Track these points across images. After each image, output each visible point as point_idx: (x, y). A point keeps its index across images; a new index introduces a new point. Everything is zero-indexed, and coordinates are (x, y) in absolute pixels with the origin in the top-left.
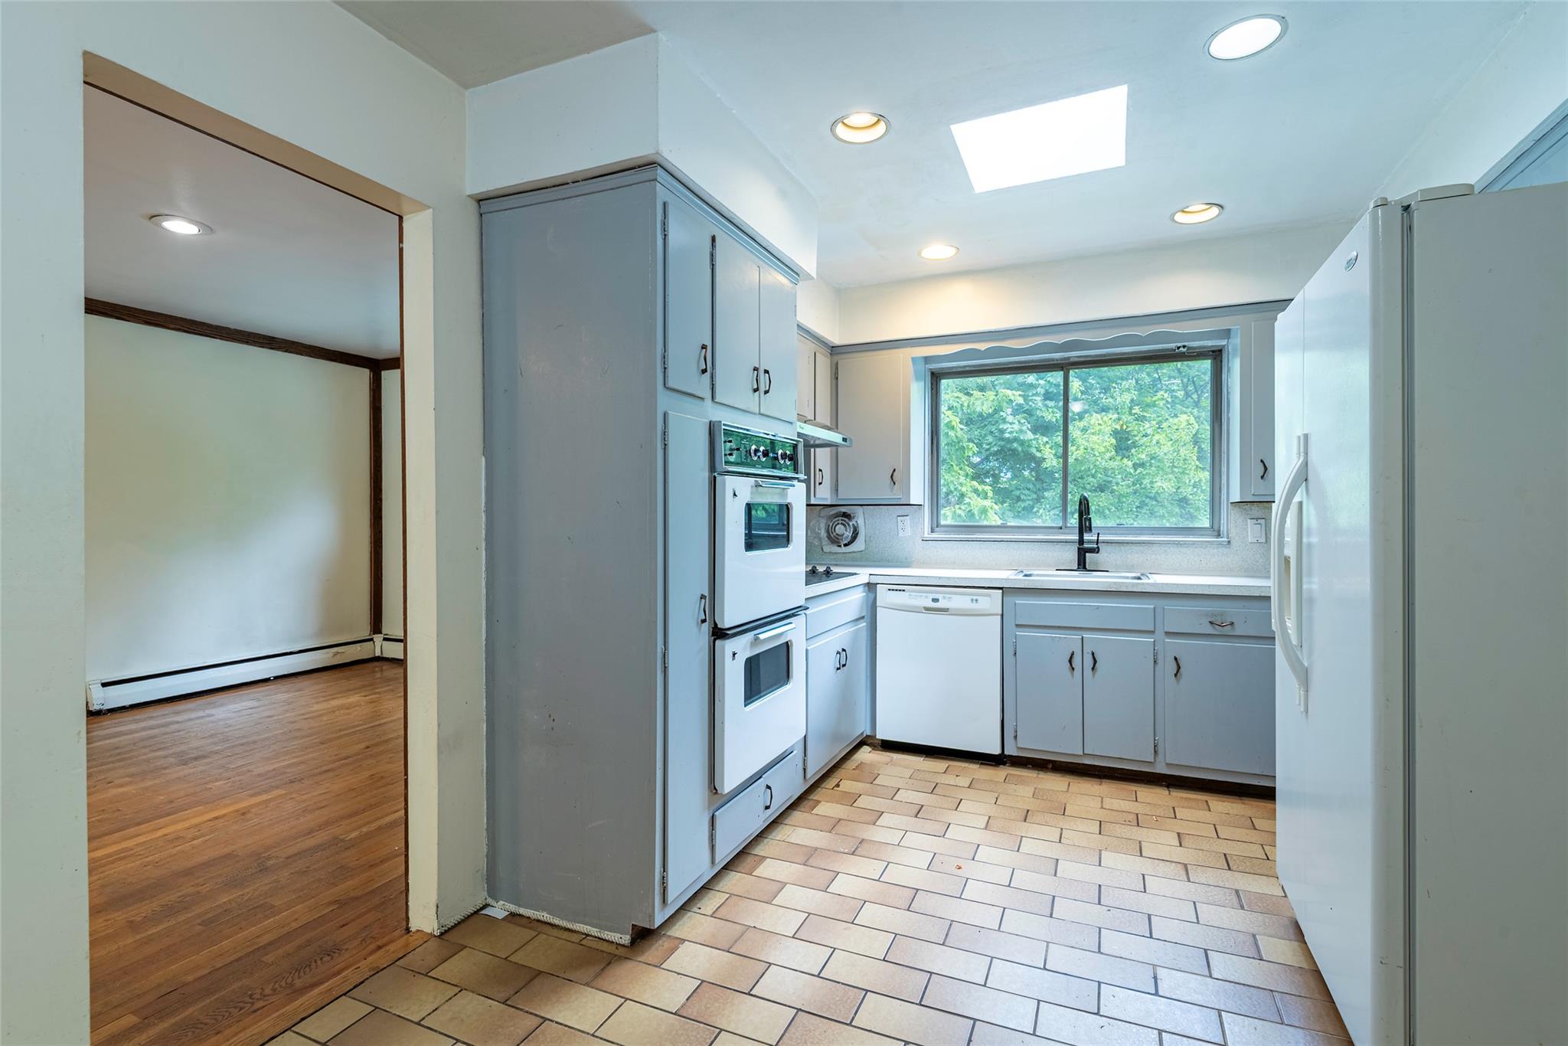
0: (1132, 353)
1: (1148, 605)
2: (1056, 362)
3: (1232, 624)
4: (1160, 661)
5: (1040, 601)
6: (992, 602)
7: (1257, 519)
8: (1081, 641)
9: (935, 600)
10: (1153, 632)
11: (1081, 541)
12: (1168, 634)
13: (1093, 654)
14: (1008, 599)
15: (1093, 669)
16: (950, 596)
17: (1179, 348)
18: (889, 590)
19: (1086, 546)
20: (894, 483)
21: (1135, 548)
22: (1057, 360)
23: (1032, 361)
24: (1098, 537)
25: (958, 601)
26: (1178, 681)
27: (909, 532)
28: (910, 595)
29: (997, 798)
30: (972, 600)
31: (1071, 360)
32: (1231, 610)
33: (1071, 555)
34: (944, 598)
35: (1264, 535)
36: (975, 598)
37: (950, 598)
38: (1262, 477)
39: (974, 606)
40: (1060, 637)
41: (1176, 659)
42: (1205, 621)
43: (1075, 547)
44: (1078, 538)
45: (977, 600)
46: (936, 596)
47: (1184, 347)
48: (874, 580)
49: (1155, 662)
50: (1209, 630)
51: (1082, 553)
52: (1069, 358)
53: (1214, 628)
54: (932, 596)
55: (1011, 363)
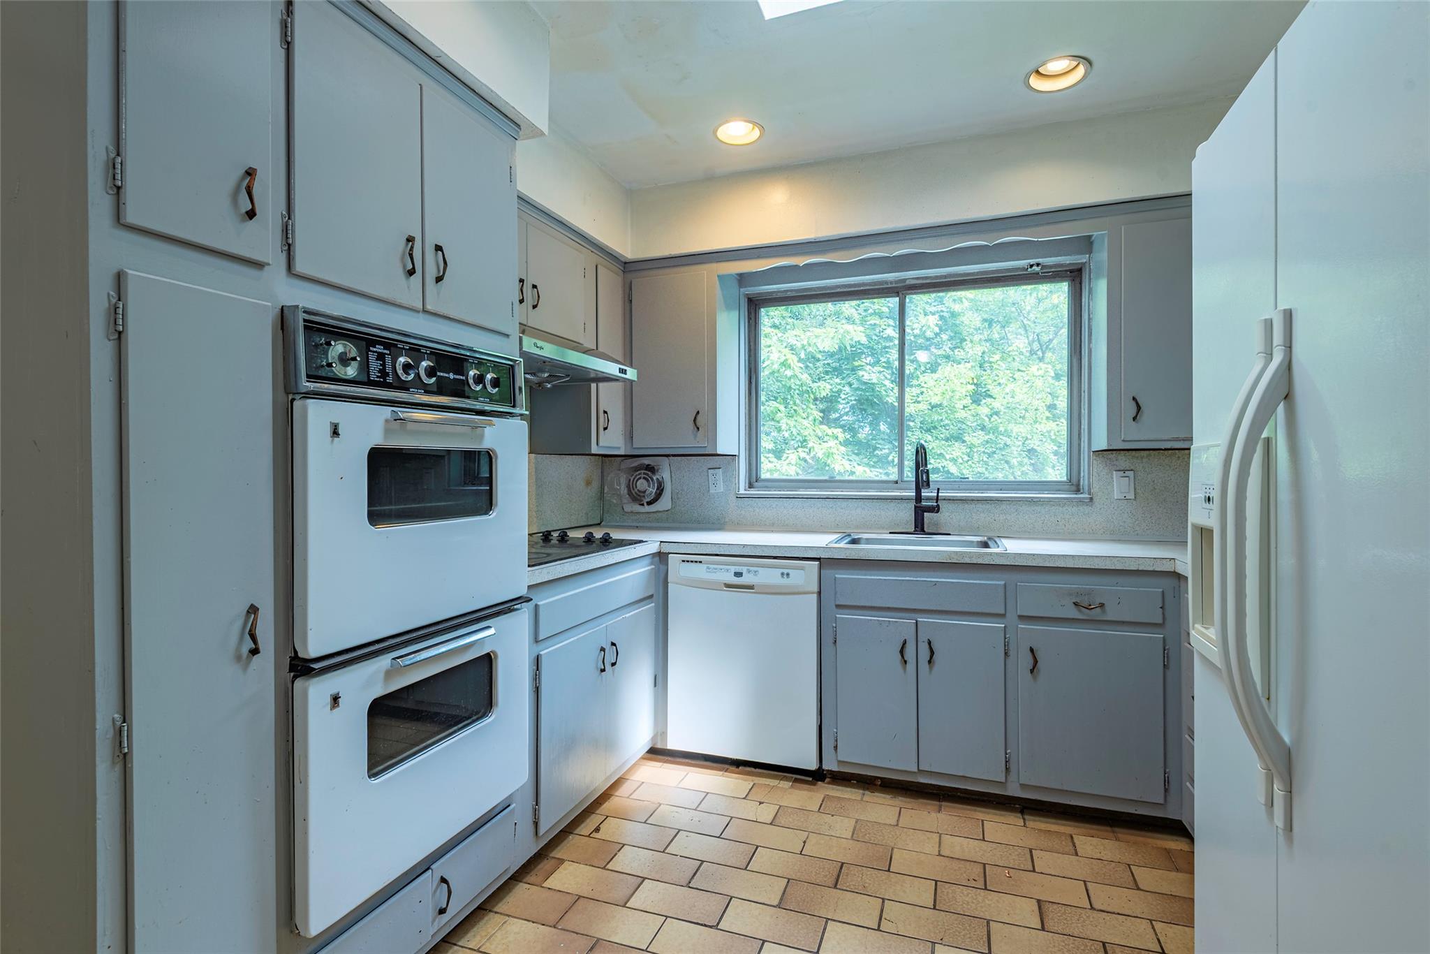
0: (978, 273)
1: (997, 581)
2: (890, 286)
3: (1102, 605)
4: (1012, 653)
5: (865, 575)
6: (806, 576)
7: (1124, 471)
8: (914, 626)
9: (738, 574)
10: (1003, 616)
11: (918, 498)
12: (1022, 618)
13: (930, 643)
14: (827, 573)
15: (930, 662)
16: (755, 569)
17: (1031, 266)
18: (683, 561)
19: (924, 503)
20: (698, 428)
21: (980, 506)
22: (891, 283)
23: (864, 284)
24: (938, 492)
25: (767, 575)
26: (1035, 678)
27: (721, 488)
28: (708, 568)
29: (805, 842)
30: (783, 574)
31: (908, 282)
32: (1103, 589)
33: (906, 514)
34: (749, 571)
35: (1132, 490)
36: (786, 571)
37: (755, 572)
38: (1134, 419)
39: (785, 581)
40: (889, 621)
41: (1032, 650)
42: (1068, 602)
43: (912, 505)
44: (914, 494)
45: (788, 574)
46: (739, 569)
47: (1038, 265)
48: (665, 549)
49: (1006, 653)
50: (1073, 613)
51: (920, 512)
52: (904, 280)
53: (1080, 611)
54: (733, 569)
55: (838, 287)
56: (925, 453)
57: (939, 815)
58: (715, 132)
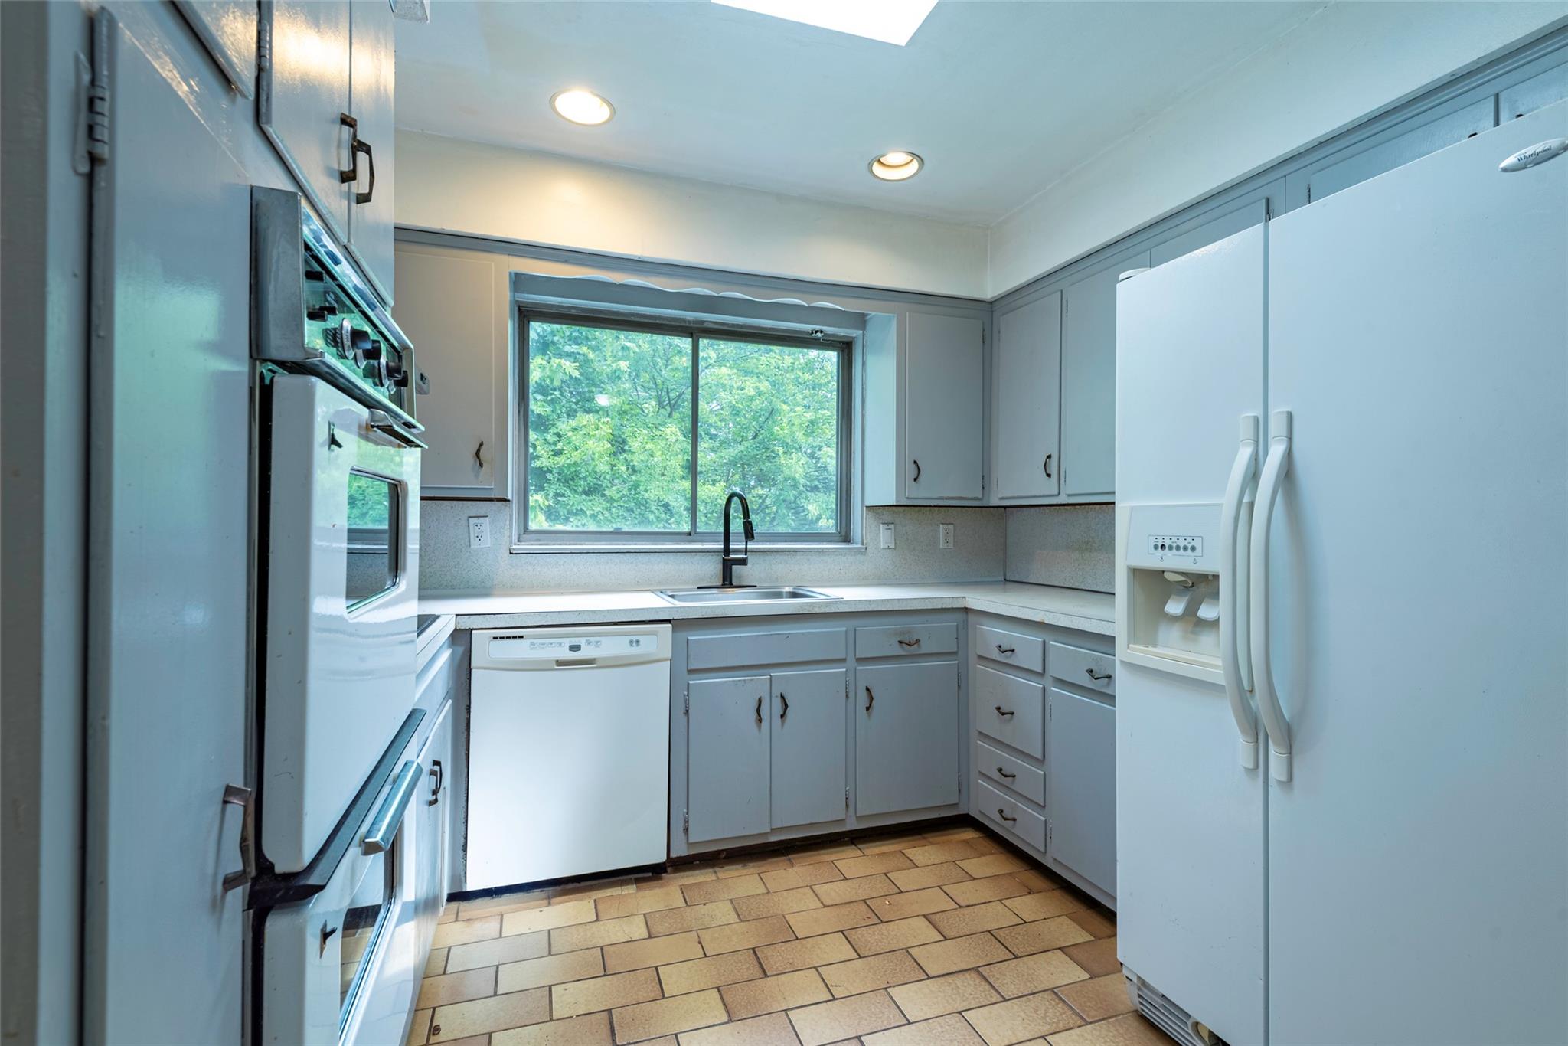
0: (770, 329)
1: (839, 627)
2: (687, 325)
3: (918, 641)
4: (852, 695)
5: (720, 634)
6: (659, 642)
7: (888, 527)
8: (768, 681)
9: (575, 648)
10: (843, 660)
11: (727, 550)
12: (861, 660)
13: (782, 697)
14: (682, 635)
15: (782, 716)
16: (598, 639)
17: (816, 332)
18: (495, 638)
19: (732, 556)
20: (481, 465)
21: (779, 558)
22: (689, 322)
23: (660, 318)
24: (746, 545)
25: (612, 645)
26: (869, 715)
27: (487, 541)
28: (532, 644)
29: (700, 943)
30: (631, 642)
31: (706, 325)
32: (918, 625)
33: (712, 568)
34: (589, 643)
35: (894, 540)
36: (634, 638)
37: (598, 642)
38: (915, 480)
39: (635, 650)
40: (745, 680)
41: (868, 689)
42: (894, 641)
43: (718, 559)
44: (722, 546)
45: (638, 642)
46: (575, 641)
47: (821, 332)
48: (466, 624)
49: (847, 695)
50: (898, 650)
51: (727, 566)
52: (703, 322)
53: (903, 648)
54: (568, 642)
55: (633, 315)
56: (746, 503)
57: (794, 869)
58: (552, 101)
